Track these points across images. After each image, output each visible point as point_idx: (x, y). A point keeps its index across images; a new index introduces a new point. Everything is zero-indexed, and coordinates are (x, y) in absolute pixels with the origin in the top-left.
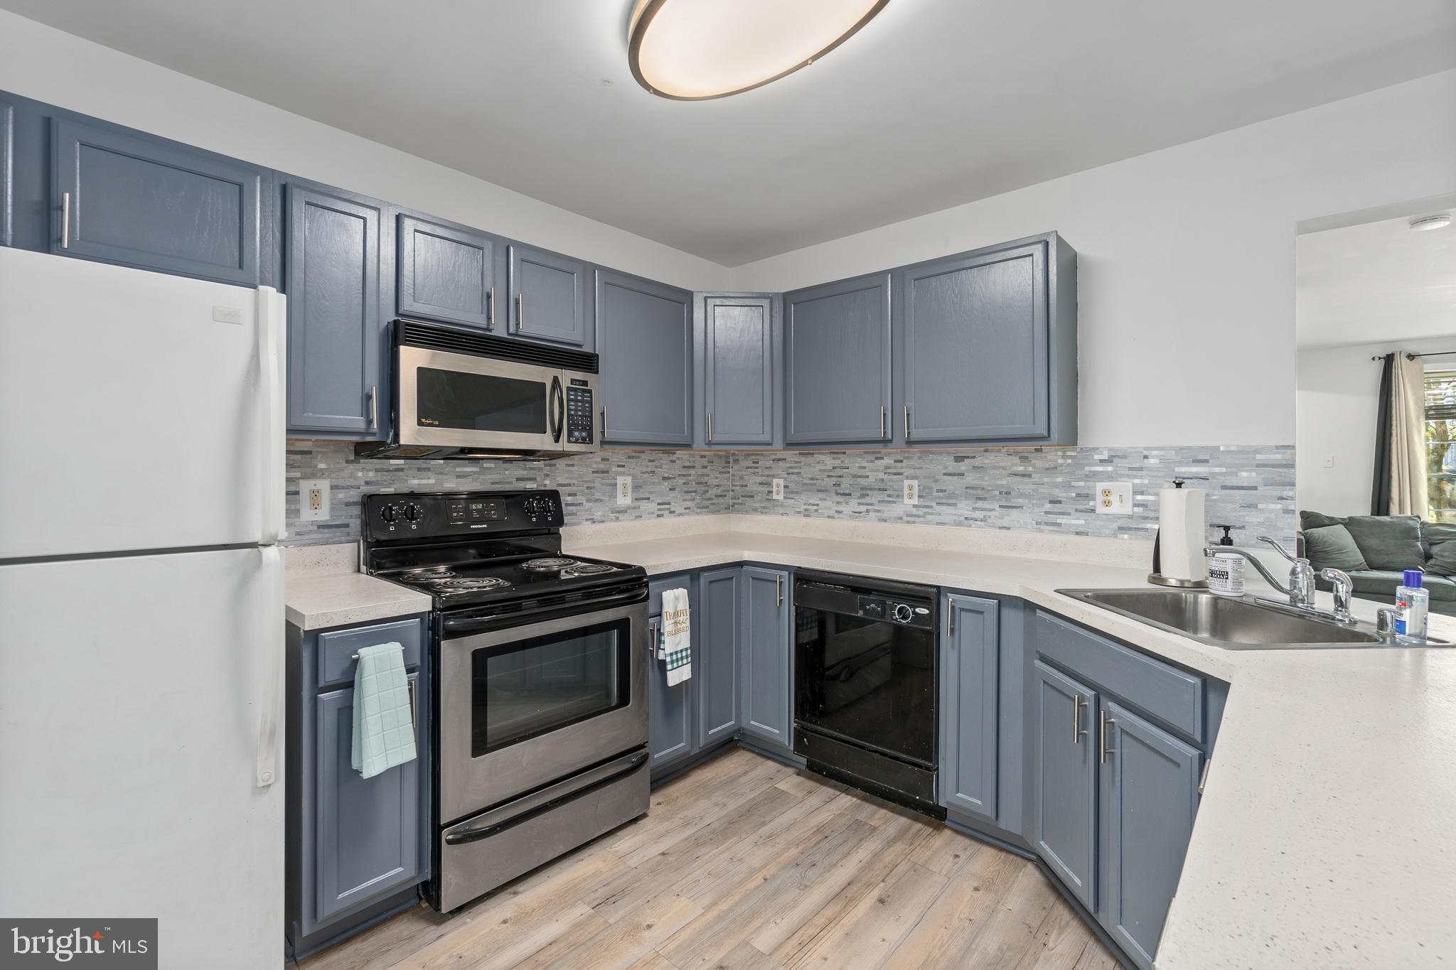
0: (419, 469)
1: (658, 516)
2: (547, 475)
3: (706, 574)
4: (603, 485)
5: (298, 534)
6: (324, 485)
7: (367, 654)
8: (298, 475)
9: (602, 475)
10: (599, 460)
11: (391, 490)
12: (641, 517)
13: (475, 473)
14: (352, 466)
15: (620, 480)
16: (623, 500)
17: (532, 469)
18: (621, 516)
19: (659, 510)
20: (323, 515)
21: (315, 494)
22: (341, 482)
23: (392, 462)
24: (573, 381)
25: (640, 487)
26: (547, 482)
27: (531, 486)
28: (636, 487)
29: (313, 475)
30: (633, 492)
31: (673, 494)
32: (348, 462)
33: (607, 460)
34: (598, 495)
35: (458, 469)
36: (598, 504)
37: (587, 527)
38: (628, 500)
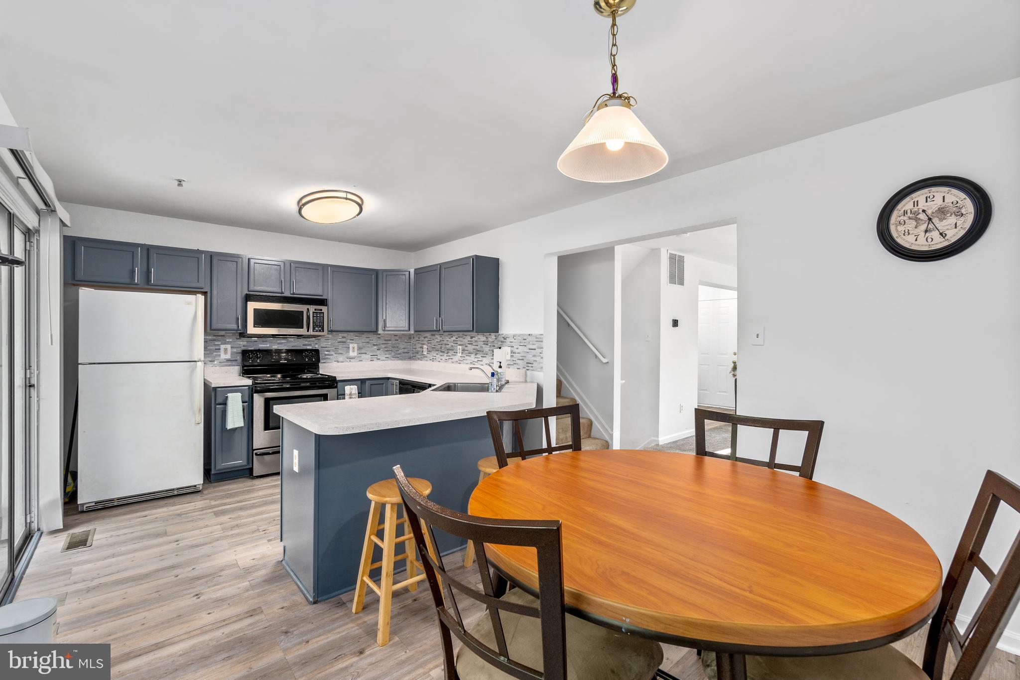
0: (263, 341)
1: (371, 360)
2: (316, 344)
3: (369, 381)
4: (343, 347)
5: (220, 362)
6: (229, 347)
7: (230, 395)
8: (220, 343)
9: (342, 344)
10: (341, 337)
11: (252, 349)
12: (362, 361)
13: (285, 343)
14: (238, 340)
15: (351, 346)
16: (352, 354)
17: (309, 341)
18: (352, 360)
19: (371, 358)
20: (228, 356)
21: (226, 350)
22: (234, 346)
23: (253, 339)
24: (315, 310)
25: (362, 348)
26: (317, 346)
27: (309, 347)
28: (359, 348)
29: (225, 344)
30: (358, 350)
31: (378, 352)
32: (237, 339)
33: (345, 337)
34: (340, 352)
35: (278, 341)
36: (340, 355)
37: (335, 364)
38: (355, 354)
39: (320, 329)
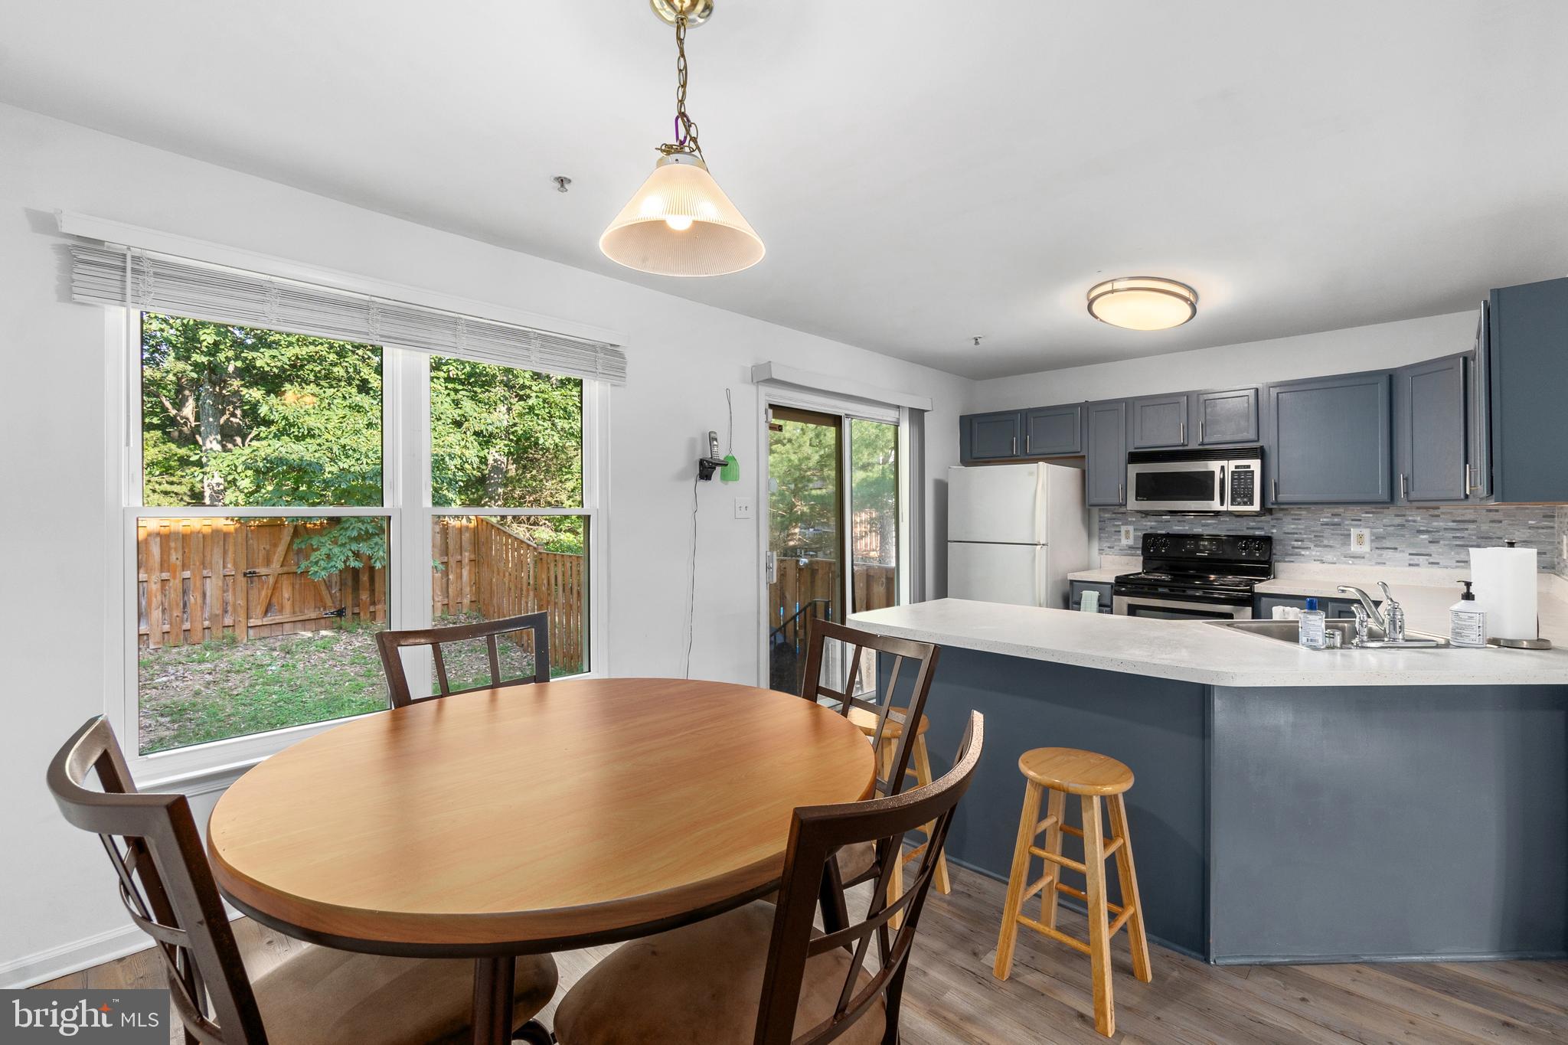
0: (1179, 521)
1: (1410, 565)
2: (1274, 526)
4: (1333, 534)
5: (1120, 550)
6: (1131, 528)
7: (1085, 593)
8: (1120, 523)
9: (1332, 527)
10: (1329, 515)
11: (1163, 532)
12: (1385, 564)
13: (1215, 523)
14: (1143, 520)
15: (1354, 532)
16: (1354, 548)
17: (1261, 521)
18: (1356, 561)
19: (1410, 560)
20: (1131, 542)
21: (1127, 532)
22: (1139, 527)
23: (1164, 517)
24: (1237, 467)
25: (1384, 538)
26: (1275, 531)
27: (1257, 533)
28: (1378, 538)
29: (1126, 523)
30: (1372, 541)
31: (1433, 548)
32: (1142, 517)
33: (1340, 515)
34: (1326, 542)
35: (1203, 521)
36: (1328, 549)
37: (1318, 566)
38: (1366, 548)
39: (1245, 500)
